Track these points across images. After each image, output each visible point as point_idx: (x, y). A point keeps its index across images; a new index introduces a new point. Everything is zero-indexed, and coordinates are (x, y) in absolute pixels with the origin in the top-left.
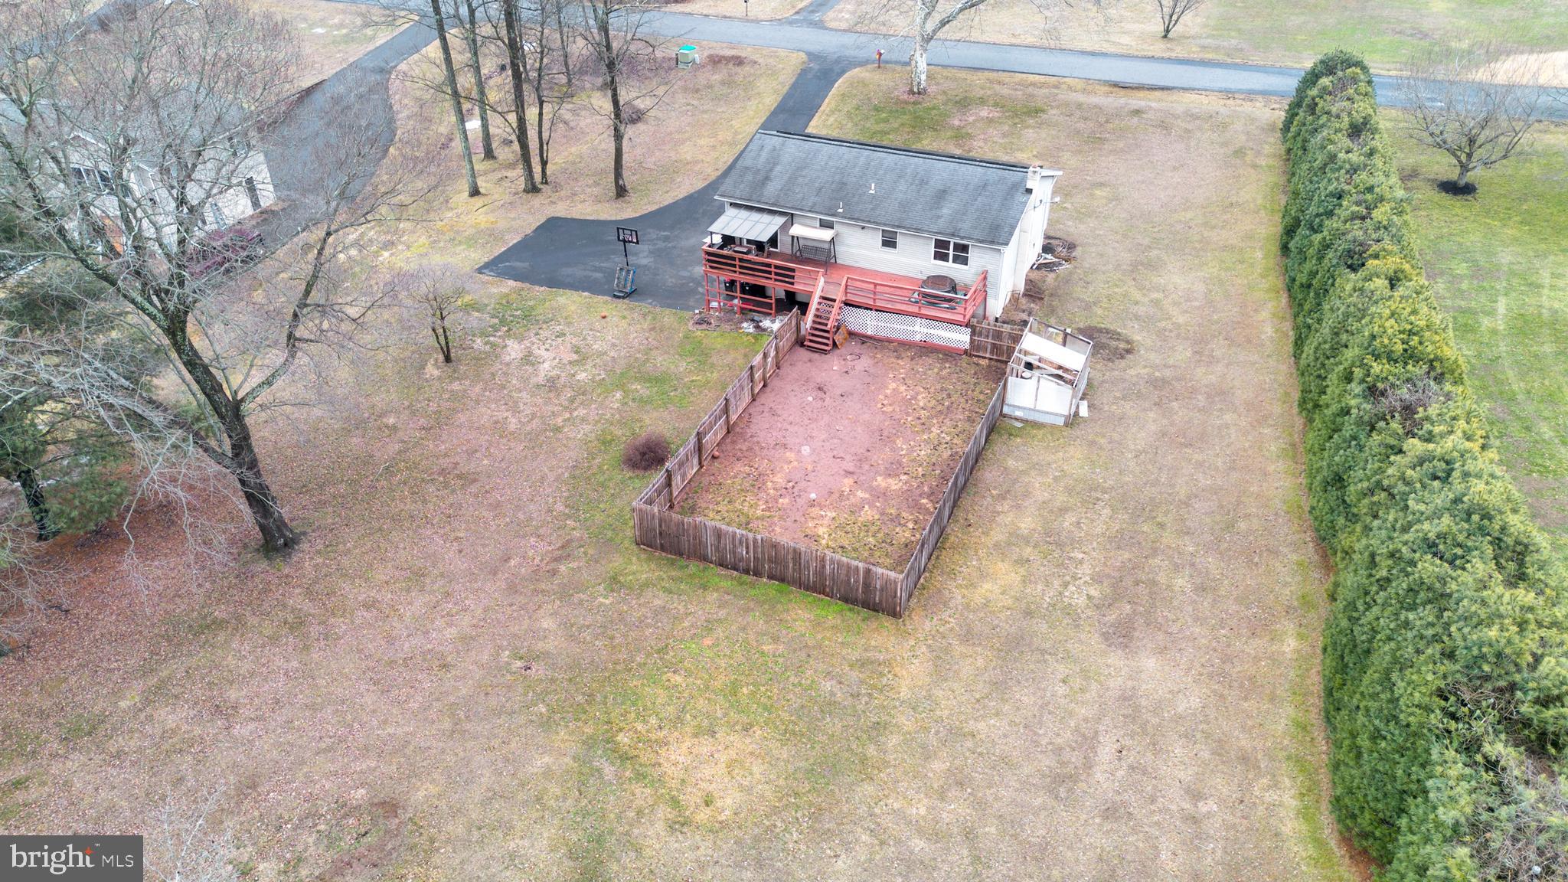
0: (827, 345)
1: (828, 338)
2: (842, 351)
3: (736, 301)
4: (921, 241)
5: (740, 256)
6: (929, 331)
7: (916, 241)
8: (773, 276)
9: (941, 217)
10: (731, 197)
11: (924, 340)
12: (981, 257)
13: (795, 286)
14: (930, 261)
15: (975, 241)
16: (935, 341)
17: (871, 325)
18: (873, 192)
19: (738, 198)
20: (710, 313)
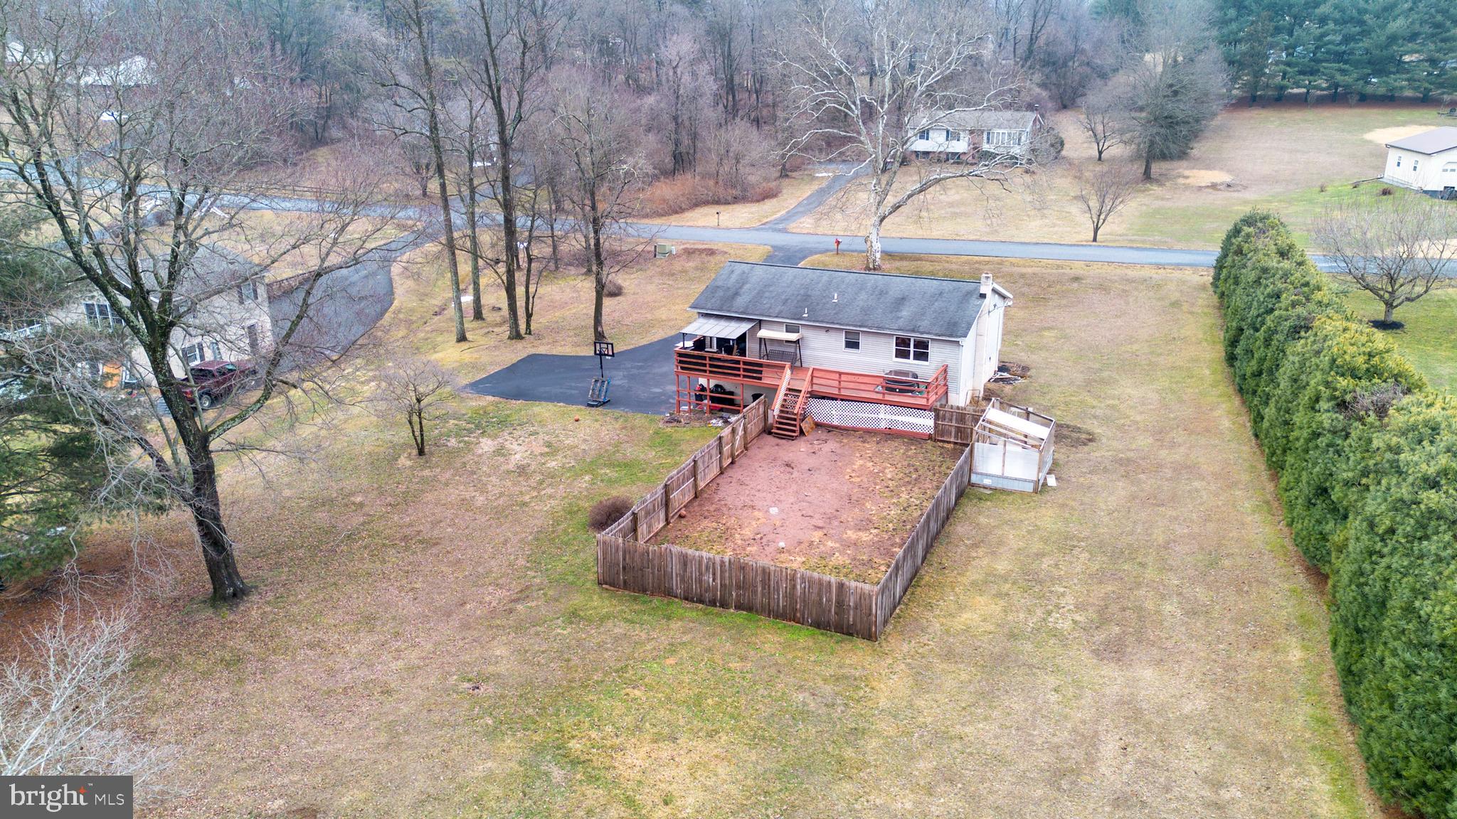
0: (794, 431)
1: (795, 426)
2: (809, 437)
3: (706, 402)
4: (882, 340)
5: (711, 355)
6: (894, 417)
7: (878, 340)
8: (741, 373)
9: (901, 318)
10: (703, 308)
11: (888, 427)
12: (940, 352)
13: (762, 381)
14: (891, 359)
15: (935, 335)
16: (900, 427)
17: (837, 415)
18: (836, 301)
19: (709, 309)
20: (680, 414)
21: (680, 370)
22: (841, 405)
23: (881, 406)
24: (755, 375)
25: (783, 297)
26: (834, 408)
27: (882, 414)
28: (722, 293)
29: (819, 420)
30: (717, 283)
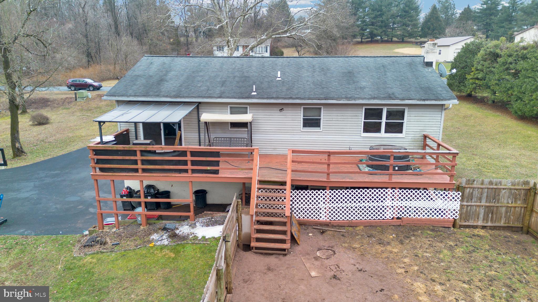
1: (284, 233)
2: (303, 246)
3: (139, 210)
4: (349, 113)
5: (143, 147)
7: (343, 115)
8: (189, 167)
9: (364, 87)
10: (122, 96)
11: (397, 217)
12: (418, 120)
13: (220, 175)
14: (359, 135)
15: (418, 100)
16: (412, 215)
17: (325, 208)
18: (280, 79)
19: (131, 96)
20: (104, 230)
22: (330, 194)
23: (386, 191)
24: (209, 168)
25: (218, 80)
26: (321, 199)
27: (388, 201)
28: (144, 81)
29: (301, 218)
30: (136, 73)
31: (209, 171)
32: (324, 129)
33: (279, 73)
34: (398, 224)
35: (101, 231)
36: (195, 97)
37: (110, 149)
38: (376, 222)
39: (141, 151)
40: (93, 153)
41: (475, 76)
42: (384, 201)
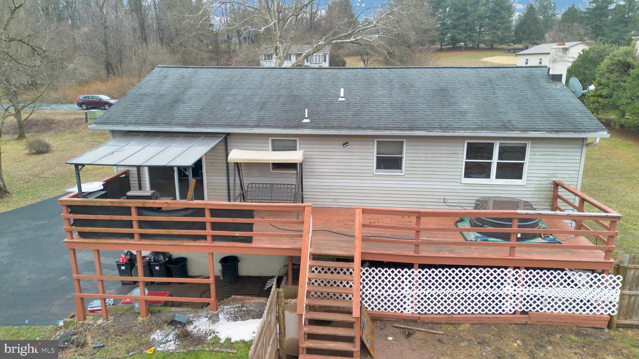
0: (351, 354)
3: (137, 292)
4: (444, 149)
5: (140, 203)
6: (533, 291)
7: (436, 152)
8: (209, 232)
9: (466, 112)
10: (118, 123)
11: (521, 310)
12: (546, 161)
13: (254, 244)
14: (459, 181)
15: (548, 132)
16: (545, 309)
17: (412, 296)
18: (343, 99)
19: (130, 124)
20: (86, 322)
21: (76, 238)
22: (420, 275)
23: (506, 271)
24: (237, 234)
25: (256, 100)
26: (406, 282)
27: (508, 287)
28: (151, 102)
29: (376, 309)
30: (142, 91)
31: (237, 238)
32: (407, 172)
33: (342, 90)
34: (524, 321)
35: (81, 322)
36: (222, 126)
37: (92, 204)
38: (489, 318)
39: (138, 208)
40: (67, 210)
41: (598, 93)
42: (502, 287)
